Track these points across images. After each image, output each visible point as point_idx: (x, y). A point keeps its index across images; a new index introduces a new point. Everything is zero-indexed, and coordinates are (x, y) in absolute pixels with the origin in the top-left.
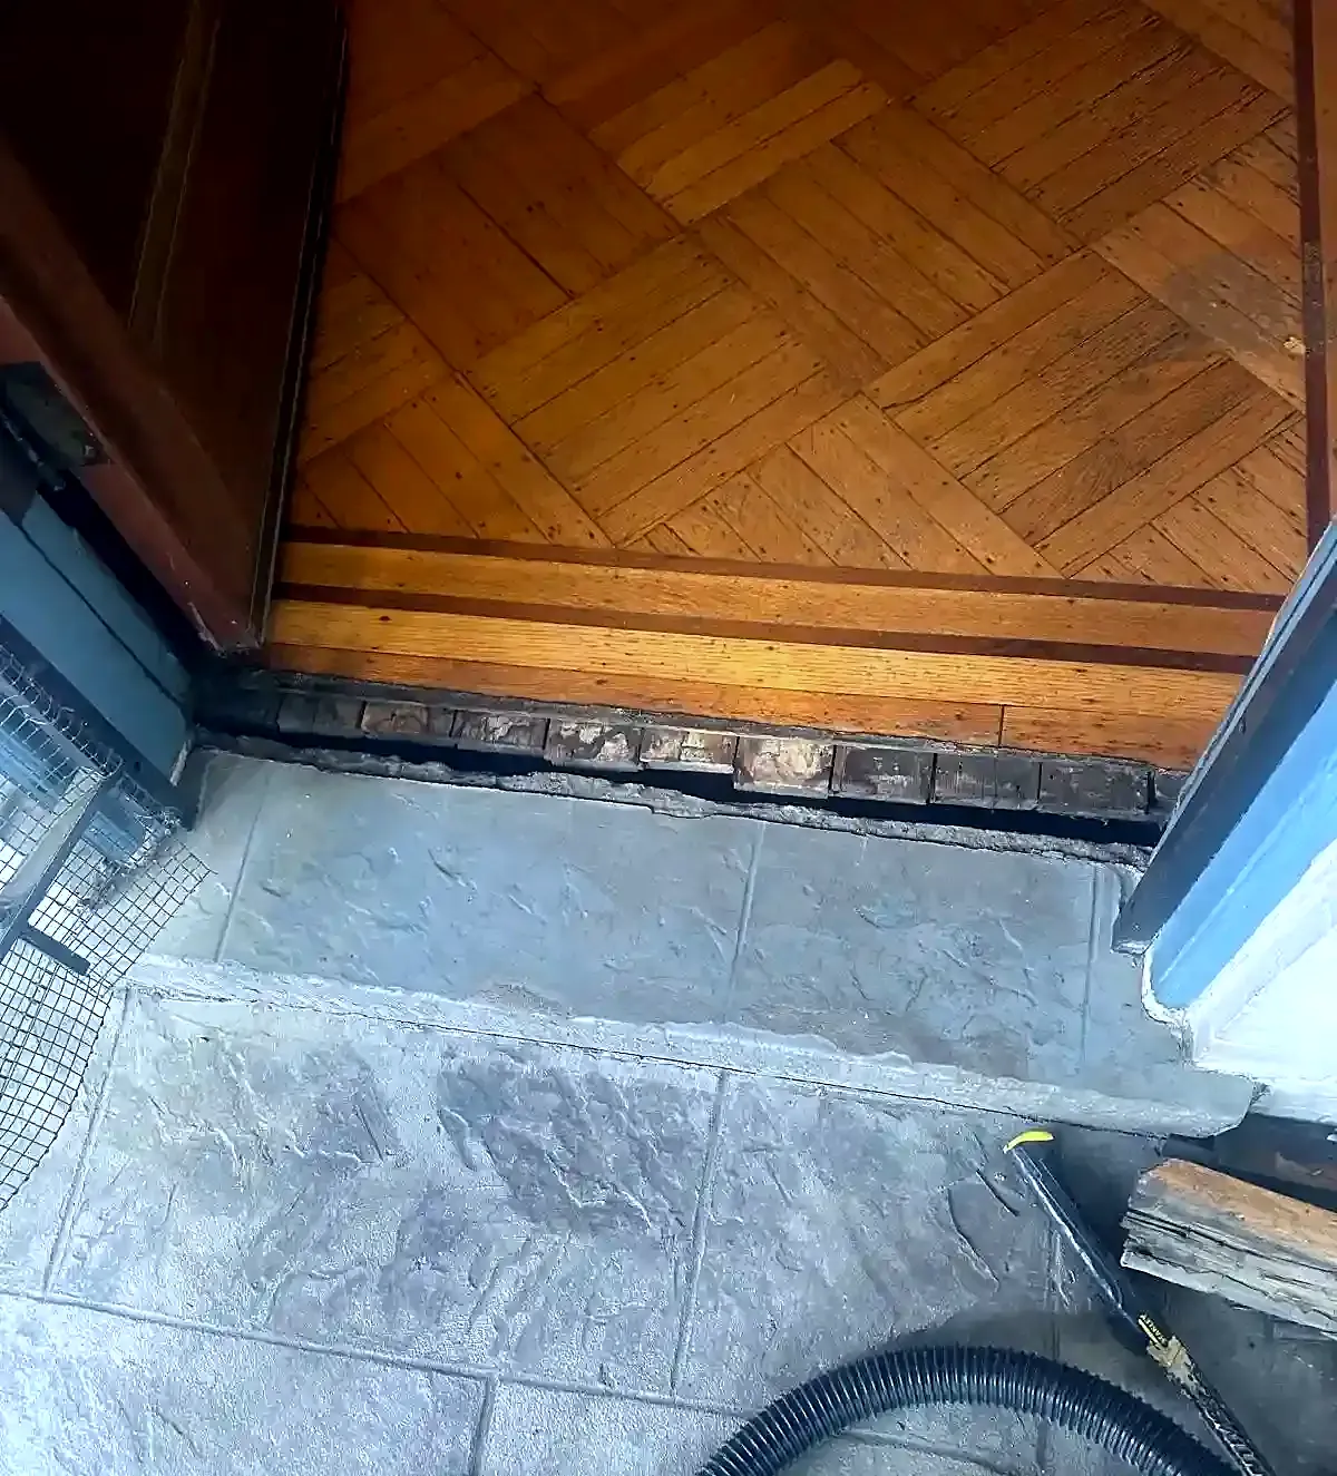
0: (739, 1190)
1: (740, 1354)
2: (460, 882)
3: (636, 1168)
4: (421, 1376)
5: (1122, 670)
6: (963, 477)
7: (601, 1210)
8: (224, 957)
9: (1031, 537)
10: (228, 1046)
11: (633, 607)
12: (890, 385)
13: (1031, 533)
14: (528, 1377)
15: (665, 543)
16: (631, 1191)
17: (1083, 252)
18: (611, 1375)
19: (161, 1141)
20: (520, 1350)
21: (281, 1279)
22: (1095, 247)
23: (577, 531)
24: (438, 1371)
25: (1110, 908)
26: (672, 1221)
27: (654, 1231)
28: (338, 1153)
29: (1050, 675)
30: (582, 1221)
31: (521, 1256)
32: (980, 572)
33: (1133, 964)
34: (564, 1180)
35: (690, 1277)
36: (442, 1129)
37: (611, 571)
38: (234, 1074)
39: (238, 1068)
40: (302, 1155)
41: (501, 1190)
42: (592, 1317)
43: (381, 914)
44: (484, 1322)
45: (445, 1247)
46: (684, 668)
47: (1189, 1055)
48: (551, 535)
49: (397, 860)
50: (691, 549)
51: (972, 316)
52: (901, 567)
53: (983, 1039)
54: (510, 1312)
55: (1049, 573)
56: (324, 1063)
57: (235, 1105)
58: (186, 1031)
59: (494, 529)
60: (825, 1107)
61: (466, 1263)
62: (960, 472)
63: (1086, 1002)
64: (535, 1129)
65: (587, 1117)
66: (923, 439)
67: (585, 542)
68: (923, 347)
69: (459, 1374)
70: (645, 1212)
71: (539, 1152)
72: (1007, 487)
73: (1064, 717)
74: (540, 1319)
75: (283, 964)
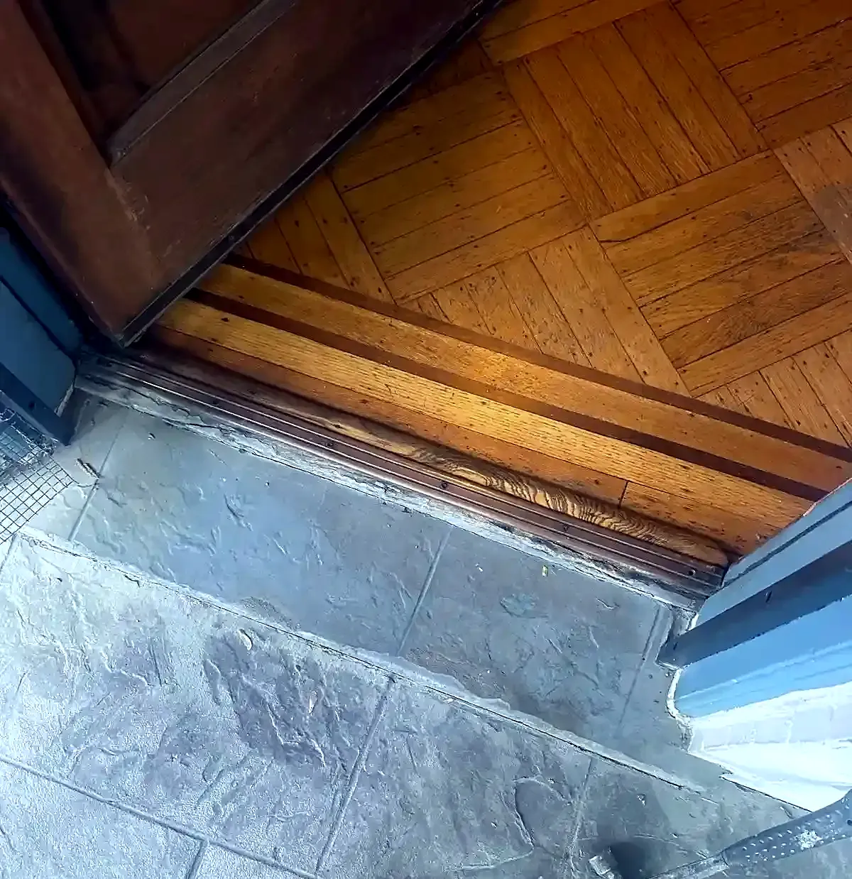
0: (386, 755)
1: (363, 858)
2: (242, 522)
3: (323, 727)
4: (160, 830)
5: (713, 473)
6: (642, 307)
7: (296, 749)
8: (75, 539)
9: (678, 363)
10: (74, 587)
11: (397, 351)
12: (609, 225)
13: (678, 359)
14: (227, 844)
15: (428, 308)
16: (317, 740)
17: (769, 153)
18: (280, 855)
19: (20, 641)
20: (226, 827)
21: (83, 748)
22: (776, 152)
23: (370, 285)
24: (172, 828)
25: (662, 633)
26: (339, 766)
27: (326, 769)
28: (134, 675)
29: (663, 467)
30: (283, 754)
31: (238, 766)
32: (637, 380)
33: (667, 675)
34: (276, 724)
35: (342, 803)
36: (204, 673)
37: (388, 320)
38: (75, 607)
39: (78, 605)
40: (110, 670)
41: (235, 723)
42: (276, 816)
43: (184, 532)
44: (206, 804)
45: (191, 751)
46: (422, 404)
47: (687, 744)
48: (352, 284)
49: (202, 498)
50: (446, 317)
51: (678, 185)
52: (585, 364)
53: (559, 703)
54: (225, 802)
55: (682, 391)
56: (133, 613)
57: (73, 628)
58: (48, 570)
59: (313, 269)
60: (453, 712)
61: (203, 765)
62: (641, 302)
63: (631, 693)
64: (264, 686)
65: (298, 686)
66: (623, 272)
67: (373, 293)
68: (639, 201)
69: (184, 833)
70: (323, 755)
71: (264, 703)
72: (670, 320)
73: (666, 498)
74: (242, 810)
75: (113, 553)
